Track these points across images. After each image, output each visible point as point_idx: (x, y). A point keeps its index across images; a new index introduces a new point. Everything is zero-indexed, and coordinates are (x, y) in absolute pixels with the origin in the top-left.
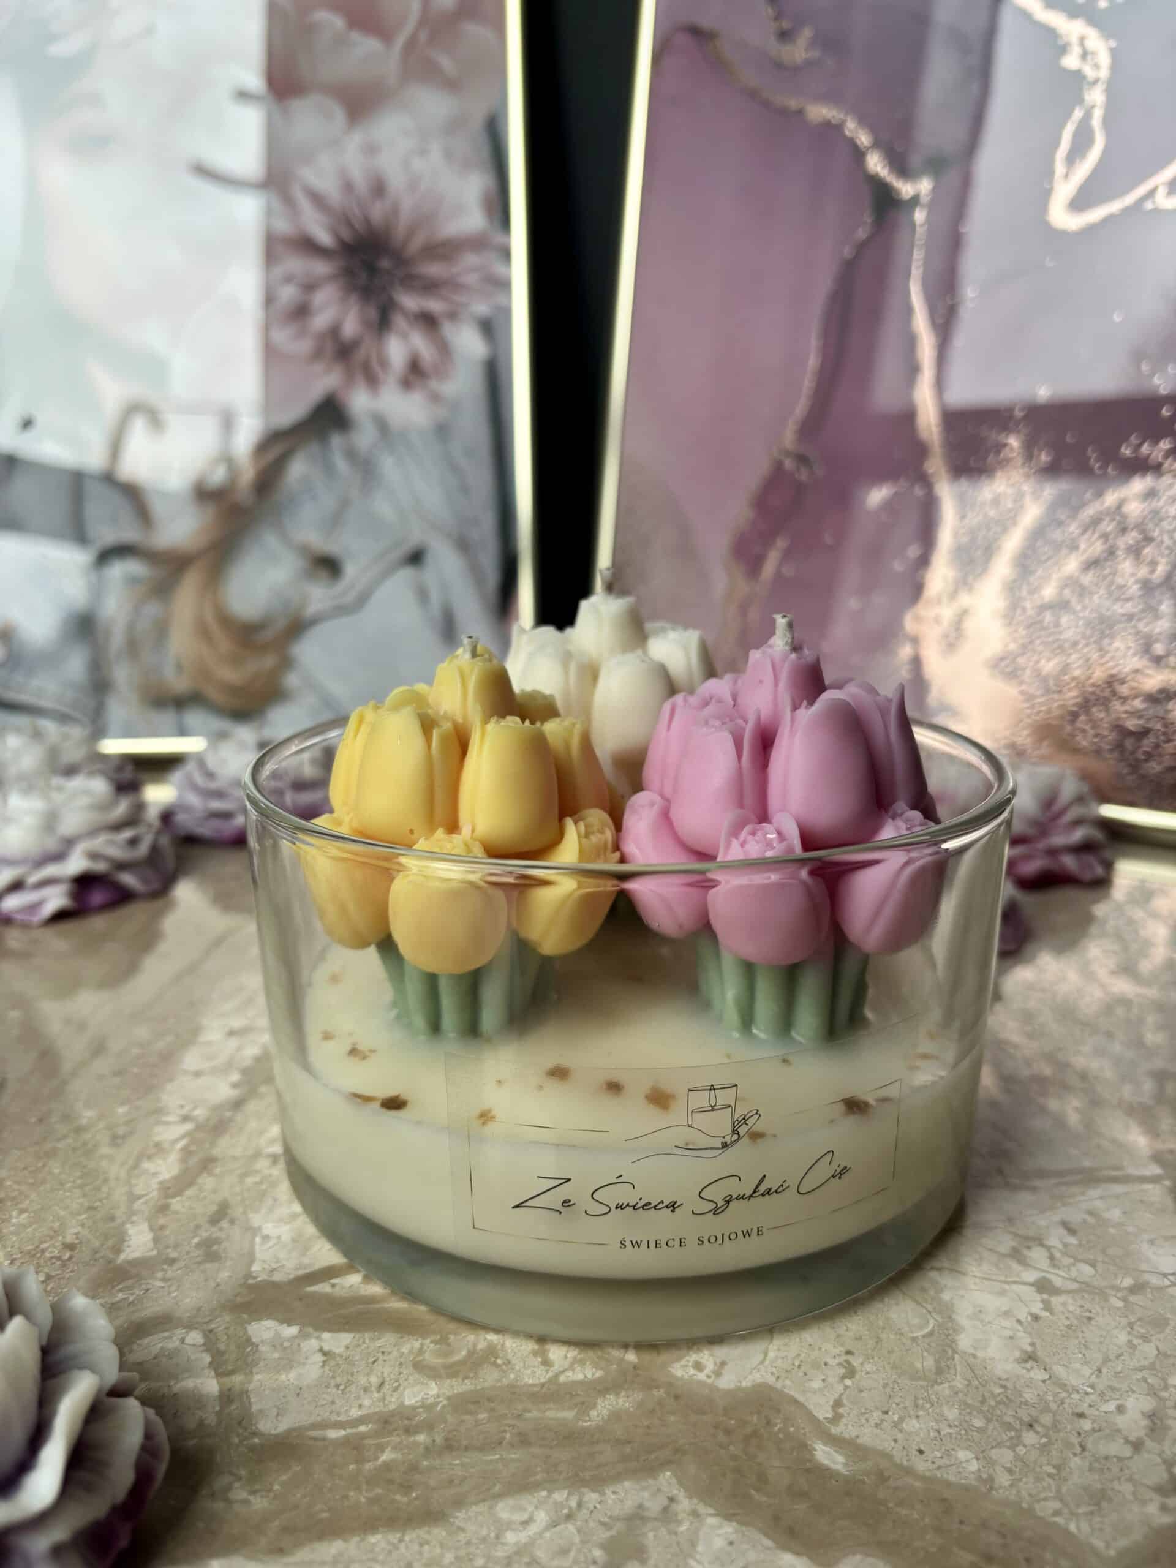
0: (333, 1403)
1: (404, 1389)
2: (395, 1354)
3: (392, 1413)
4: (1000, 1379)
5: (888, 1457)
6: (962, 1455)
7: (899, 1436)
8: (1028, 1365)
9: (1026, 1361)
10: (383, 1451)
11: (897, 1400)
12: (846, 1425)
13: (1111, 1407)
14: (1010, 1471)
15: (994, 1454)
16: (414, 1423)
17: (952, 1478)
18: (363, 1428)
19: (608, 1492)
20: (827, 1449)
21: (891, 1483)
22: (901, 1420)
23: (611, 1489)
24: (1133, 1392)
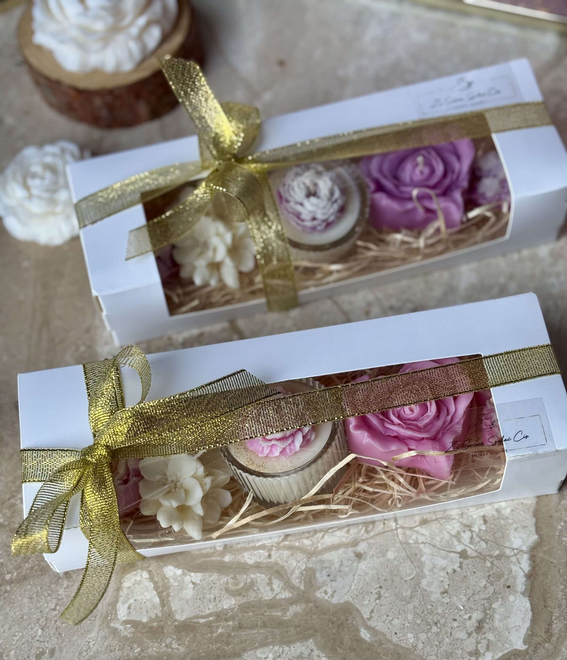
0: (199, 607)
1: (223, 601)
2: (218, 584)
3: (220, 612)
4: (432, 602)
5: (384, 635)
6: (410, 635)
7: (390, 627)
8: (444, 596)
9: (444, 593)
10: (219, 629)
11: (393, 610)
12: (373, 621)
13: (467, 617)
14: (423, 643)
15: (420, 635)
16: (228, 616)
17: (403, 645)
18: (211, 619)
19: (292, 647)
20: (365, 631)
21: (383, 646)
22: (393, 619)
23: (293, 645)
24: (477, 610)
